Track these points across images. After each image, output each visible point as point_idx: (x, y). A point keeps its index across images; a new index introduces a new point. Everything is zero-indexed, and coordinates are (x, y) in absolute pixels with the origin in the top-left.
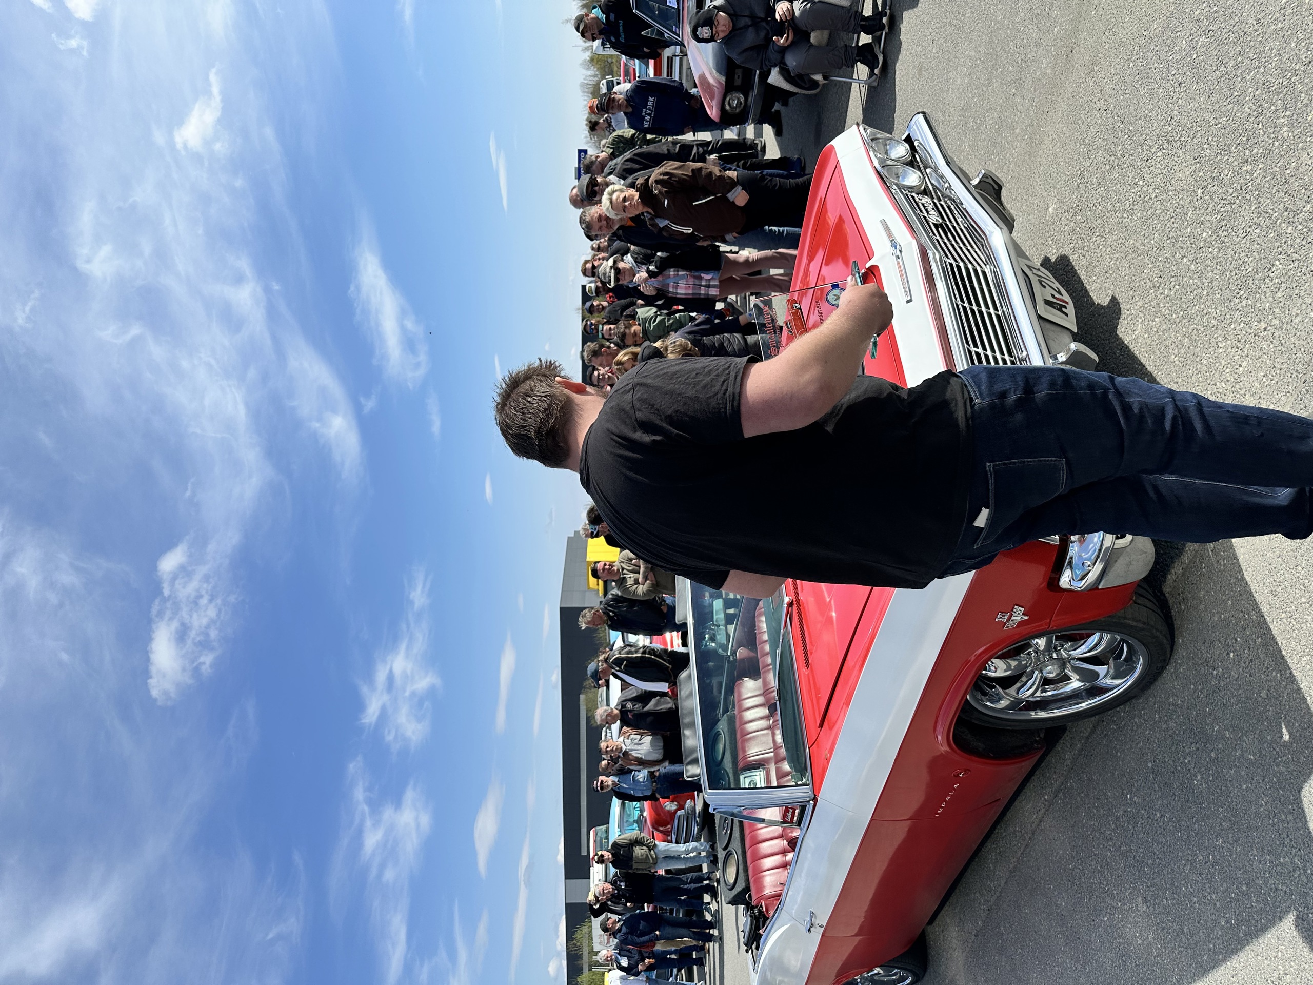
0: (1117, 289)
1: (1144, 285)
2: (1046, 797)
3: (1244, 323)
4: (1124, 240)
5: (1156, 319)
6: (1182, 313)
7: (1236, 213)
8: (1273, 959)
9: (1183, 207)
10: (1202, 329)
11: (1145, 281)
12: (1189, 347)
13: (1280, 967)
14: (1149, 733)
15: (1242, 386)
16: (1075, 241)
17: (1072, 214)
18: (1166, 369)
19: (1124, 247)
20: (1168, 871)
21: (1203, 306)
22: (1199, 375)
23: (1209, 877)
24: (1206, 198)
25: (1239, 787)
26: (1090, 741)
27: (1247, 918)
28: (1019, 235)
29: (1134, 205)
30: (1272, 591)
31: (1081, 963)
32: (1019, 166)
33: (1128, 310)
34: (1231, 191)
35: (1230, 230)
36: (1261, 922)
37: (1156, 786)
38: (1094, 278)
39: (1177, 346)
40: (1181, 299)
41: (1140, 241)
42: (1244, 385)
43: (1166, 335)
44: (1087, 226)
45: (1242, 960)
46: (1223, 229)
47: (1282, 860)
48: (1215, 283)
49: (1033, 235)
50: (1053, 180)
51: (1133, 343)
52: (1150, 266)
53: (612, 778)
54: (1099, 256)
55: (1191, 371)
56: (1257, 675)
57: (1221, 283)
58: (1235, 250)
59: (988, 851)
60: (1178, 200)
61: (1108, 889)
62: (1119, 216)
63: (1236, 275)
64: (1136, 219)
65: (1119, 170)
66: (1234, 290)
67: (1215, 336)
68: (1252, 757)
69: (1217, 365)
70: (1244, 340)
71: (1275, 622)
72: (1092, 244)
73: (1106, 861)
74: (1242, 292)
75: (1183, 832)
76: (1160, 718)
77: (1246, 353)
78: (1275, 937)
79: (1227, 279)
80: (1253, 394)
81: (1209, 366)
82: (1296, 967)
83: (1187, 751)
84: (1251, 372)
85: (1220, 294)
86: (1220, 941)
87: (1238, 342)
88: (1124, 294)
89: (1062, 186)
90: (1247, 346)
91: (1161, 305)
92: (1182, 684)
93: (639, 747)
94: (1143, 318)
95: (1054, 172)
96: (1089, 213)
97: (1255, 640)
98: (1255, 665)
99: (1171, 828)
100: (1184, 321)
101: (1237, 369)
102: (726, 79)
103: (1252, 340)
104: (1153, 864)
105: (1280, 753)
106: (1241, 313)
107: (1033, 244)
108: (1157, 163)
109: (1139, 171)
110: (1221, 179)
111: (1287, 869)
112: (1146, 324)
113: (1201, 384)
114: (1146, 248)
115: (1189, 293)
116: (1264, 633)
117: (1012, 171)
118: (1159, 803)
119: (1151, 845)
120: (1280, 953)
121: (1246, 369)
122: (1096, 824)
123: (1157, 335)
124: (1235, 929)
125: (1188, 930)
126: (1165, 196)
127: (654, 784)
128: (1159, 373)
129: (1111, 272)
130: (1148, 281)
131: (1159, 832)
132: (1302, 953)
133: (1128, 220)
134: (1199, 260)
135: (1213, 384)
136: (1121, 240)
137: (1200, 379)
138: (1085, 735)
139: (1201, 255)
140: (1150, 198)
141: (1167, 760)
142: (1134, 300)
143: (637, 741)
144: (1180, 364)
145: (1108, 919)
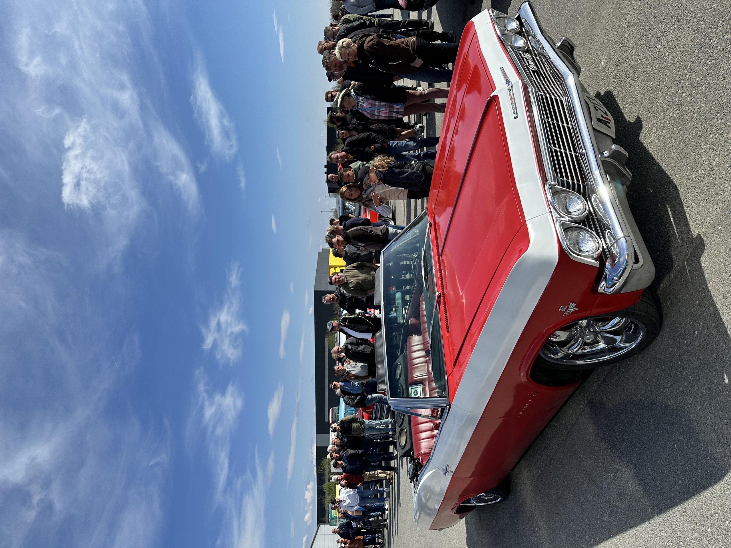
0: (641, 112)
1: (658, 110)
2: (581, 406)
3: (719, 134)
4: (647, 82)
5: (664, 131)
6: (680, 127)
7: (719, 65)
8: (708, 504)
9: (685, 62)
10: (692, 137)
11: (658, 107)
12: (683, 148)
13: (712, 509)
14: (644, 374)
15: (715, 173)
16: (616, 82)
17: (615, 66)
18: (668, 161)
19: (646, 86)
20: (650, 452)
21: (693, 123)
22: (688, 166)
23: (674, 457)
24: (700, 56)
25: (695, 408)
26: (608, 376)
27: (695, 481)
28: (582, 79)
29: (654, 60)
30: (724, 296)
31: (596, 497)
32: (584, 36)
33: (646, 125)
34: (716, 51)
35: (714, 76)
36: (703, 484)
37: (646, 404)
38: (627, 105)
39: (675, 148)
40: (680, 118)
41: (657, 83)
42: (716, 172)
43: (669, 141)
44: (624, 73)
45: (690, 504)
46: (709, 75)
47: (718, 450)
48: (702, 109)
49: (590, 79)
50: (605, 44)
51: (649, 145)
52: (662, 98)
53: (340, 383)
54: (630, 92)
55: (683, 163)
56: (711, 345)
57: (706, 109)
58: (716, 88)
59: (546, 434)
60: (682, 57)
61: (614, 459)
62: (645, 67)
63: (715, 104)
64: (655, 69)
65: (647, 38)
66: (714, 114)
67: (700, 142)
68: (704, 391)
69: (700, 159)
70: (717, 145)
71: (724, 315)
72: (627, 84)
73: (614, 443)
74: (719, 115)
75: (660, 431)
76: (651, 366)
77: (718, 152)
78: (711, 492)
79: (710, 106)
80: (721, 178)
81: (695, 160)
82: (722, 510)
83: (666, 385)
84: (721, 164)
85: (705, 116)
86: (678, 492)
87: (714, 146)
88: (644, 115)
89: (610, 48)
90: (719, 148)
91: (668, 122)
92: (665, 347)
93: (354, 369)
94: (656, 130)
95: (606, 40)
96: (626, 65)
97: (711, 324)
98: (710, 339)
99: (653, 428)
100: (681, 132)
101: (712, 162)
103: (723, 145)
104: (641, 448)
105: (722, 390)
106: (717, 128)
107: (591, 85)
108: (670, 34)
109: (659, 39)
110: (711, 43)
111: (720, 455)
112: (657, 134)
113: (689, 171)
114: (660, 87)
115: (685, 115)
116: (717, 321)
117: (580, 39)
118: (647, 414)
119: (641, 436)
120: (712, 502)
121: (718, 162)
122: (609, 423)
123: (663, 141)
124: (687, 486)
125: (659, 485)
126: (674, 54)
127: (363, 388)
128: (663, 164)
129: (637, 102)
130: (660, 107)
131: (646, 430)
132: (726, 502)
133: (650, 70)
134: (693, 95)
135: (696, 171)
136: (645, 82)
137: (689, 168)
138: (605, 373)
139: (694, 91)
140: (665, 56)
141: (653, 390)
142: (650, 119)
143: (354, 366)
144: (677, 159)
145: (613, 475)
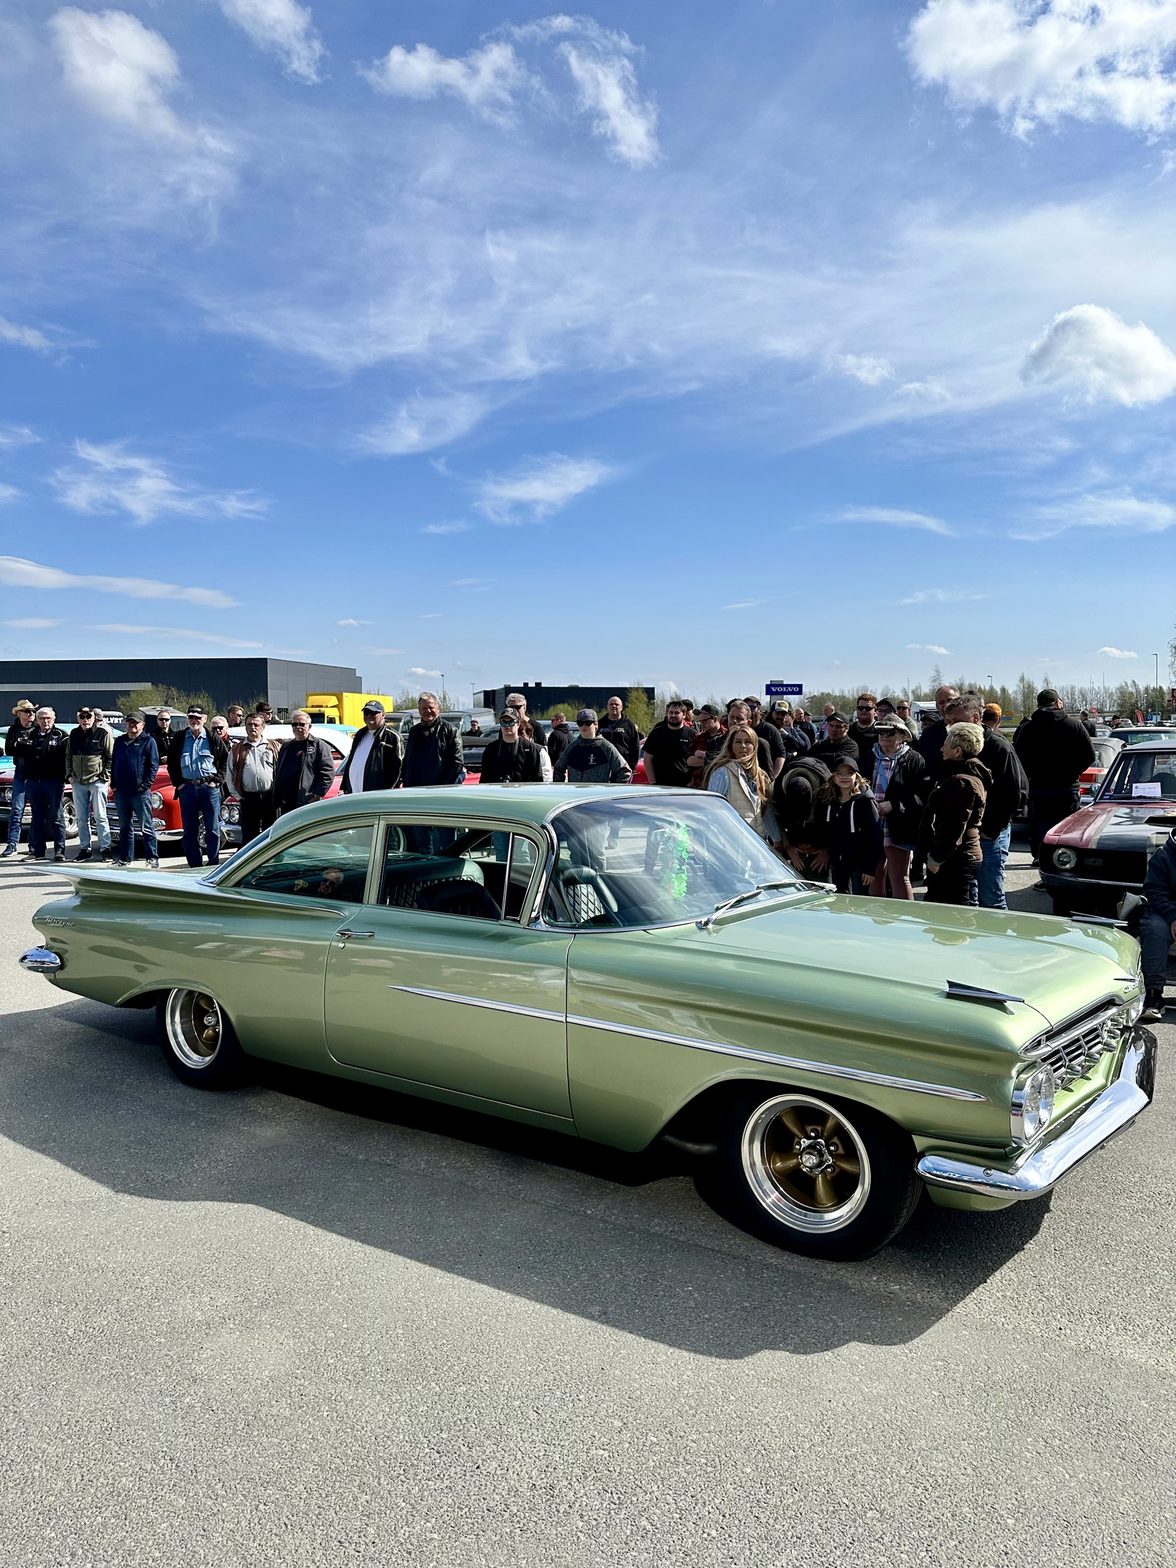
93: (259, 762)
102: (1094, 849)
127: (198, 782)
